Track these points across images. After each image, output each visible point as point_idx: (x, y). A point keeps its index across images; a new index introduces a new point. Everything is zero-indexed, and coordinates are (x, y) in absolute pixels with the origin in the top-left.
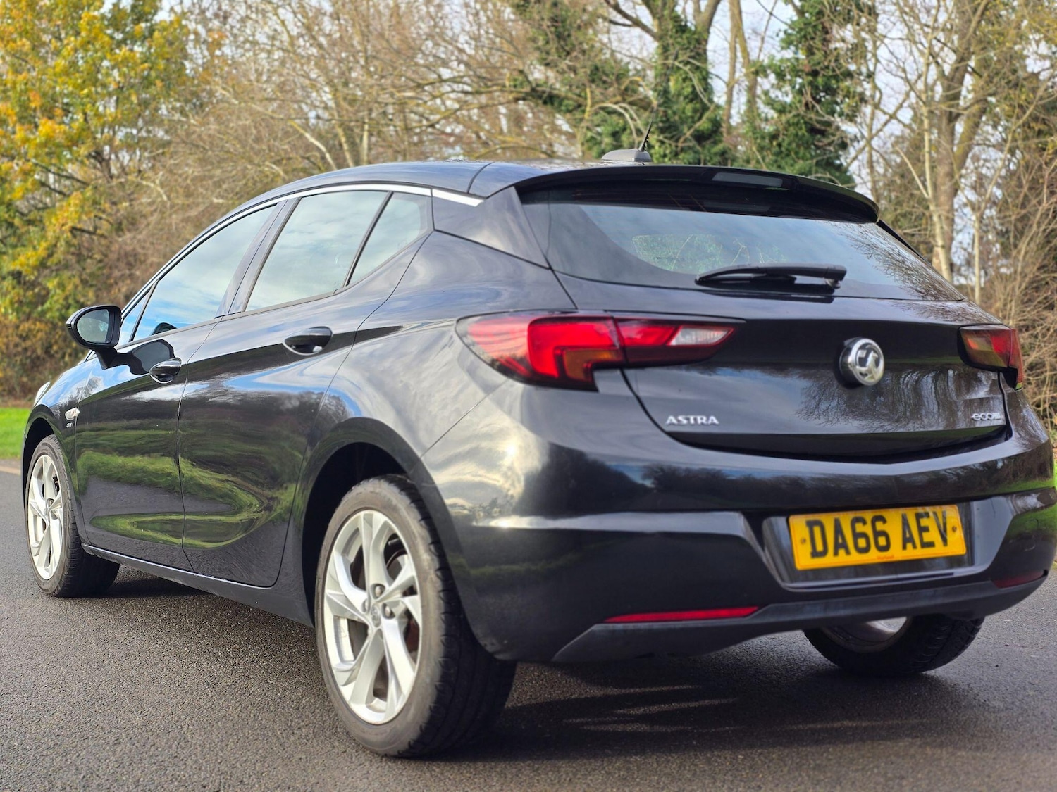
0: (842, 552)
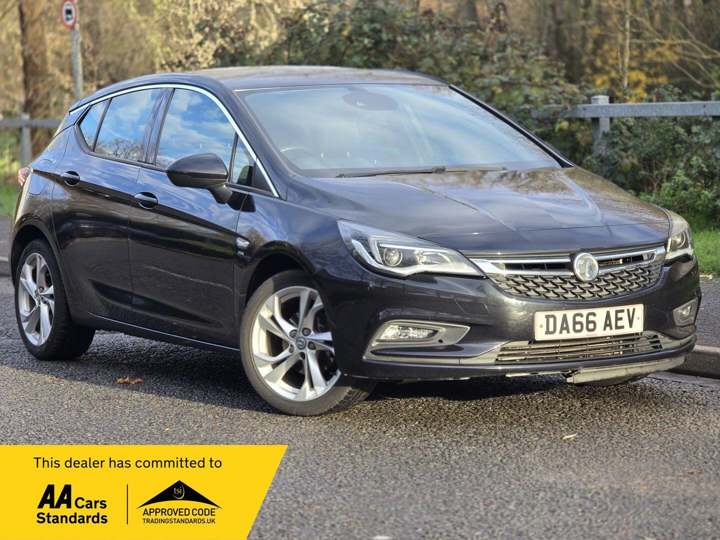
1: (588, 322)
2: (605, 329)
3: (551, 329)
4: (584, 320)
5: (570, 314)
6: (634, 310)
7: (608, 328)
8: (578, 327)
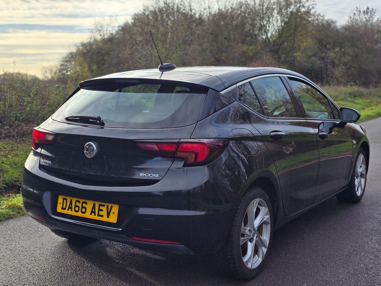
0: (70, 210)
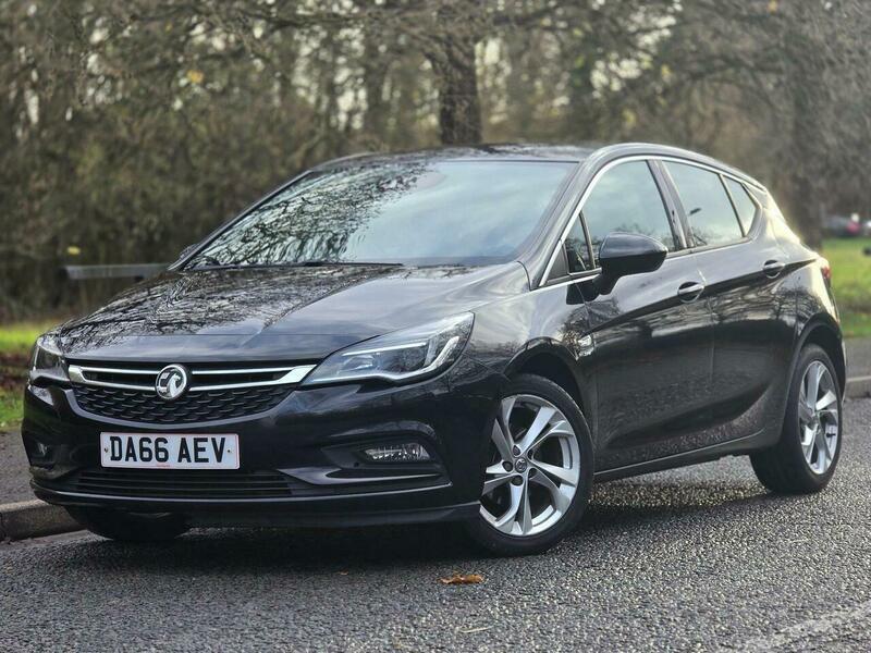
1: (158, 450)
2: (180, 461)
3: (117, 455)
4: (152, 446)
5: (136, 438)
6: (223, 440)
7: (184, 460)
8: (146, 455)
